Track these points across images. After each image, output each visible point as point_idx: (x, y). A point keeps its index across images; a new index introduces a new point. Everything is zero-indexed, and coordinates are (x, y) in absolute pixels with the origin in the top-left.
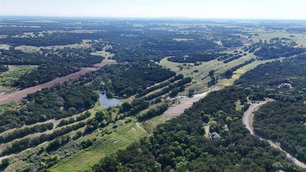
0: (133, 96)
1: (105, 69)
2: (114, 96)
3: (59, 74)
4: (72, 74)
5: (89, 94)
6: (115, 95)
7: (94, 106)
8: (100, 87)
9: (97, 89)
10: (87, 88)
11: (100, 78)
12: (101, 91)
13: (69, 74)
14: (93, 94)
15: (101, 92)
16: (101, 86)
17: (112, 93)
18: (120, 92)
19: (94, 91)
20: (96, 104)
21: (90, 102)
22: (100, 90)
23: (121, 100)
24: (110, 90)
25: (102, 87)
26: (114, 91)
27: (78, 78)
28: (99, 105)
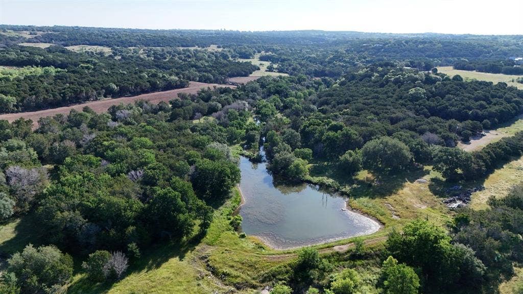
0: (416, 184)
1: (263, 86)
2: (308, 177)
3: (114, 86)
4: (156, 93)
5: (187, 158)
6: (314, 172)
7: (202, 234)
8: (243, 132)
9: (231, 140)
10: (189, 131)
11: (244, 105)
12: (248, 149)
13: (147, 92)
14: (212, 158)
15: (247, 153)
16: (247, 131)
17: (298, 161)
18: (342, 158)
19: (215, 144)
20: (219, 217)
21: (179, 210)
22: (242, 145)
23: (356, 202)
24: (288, 147)
25: (251, 133)
26: (308, 151)
27: (171, 103)
28: (235, 226)
